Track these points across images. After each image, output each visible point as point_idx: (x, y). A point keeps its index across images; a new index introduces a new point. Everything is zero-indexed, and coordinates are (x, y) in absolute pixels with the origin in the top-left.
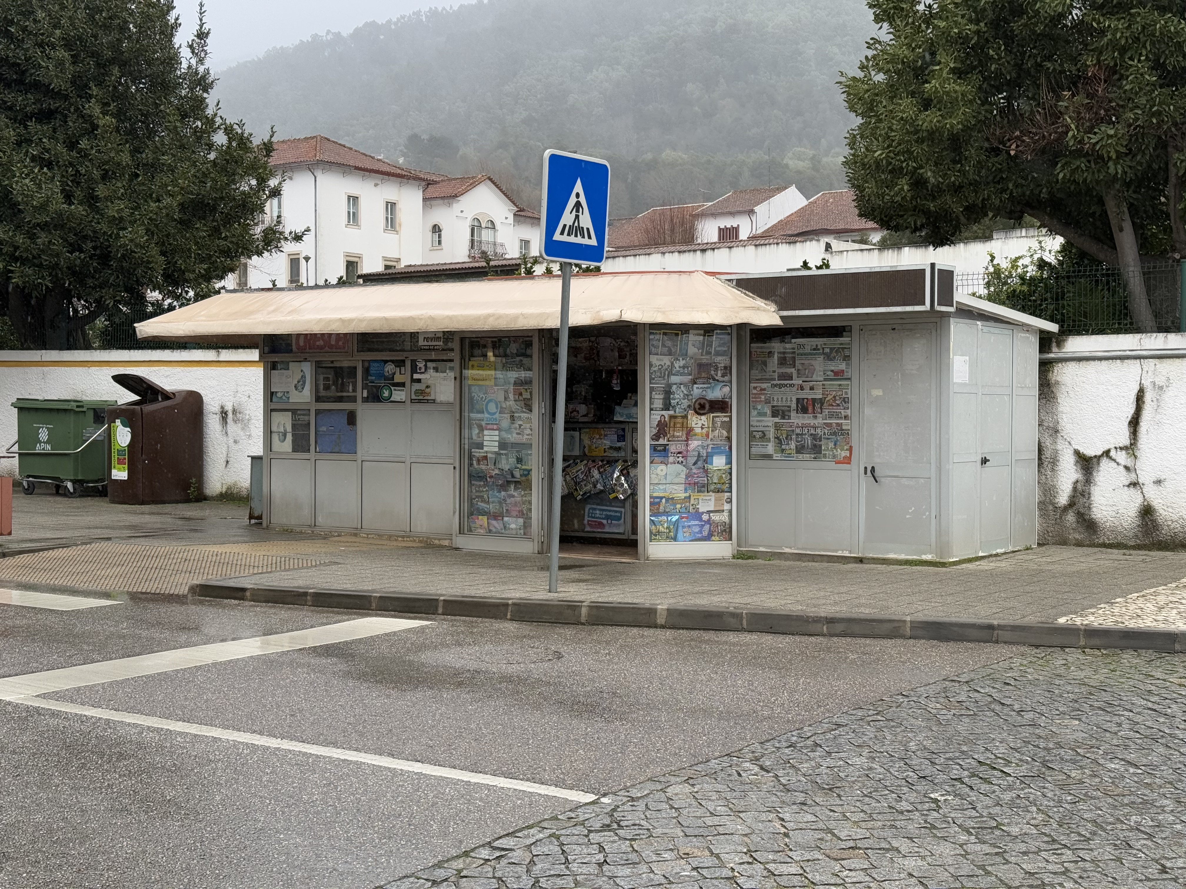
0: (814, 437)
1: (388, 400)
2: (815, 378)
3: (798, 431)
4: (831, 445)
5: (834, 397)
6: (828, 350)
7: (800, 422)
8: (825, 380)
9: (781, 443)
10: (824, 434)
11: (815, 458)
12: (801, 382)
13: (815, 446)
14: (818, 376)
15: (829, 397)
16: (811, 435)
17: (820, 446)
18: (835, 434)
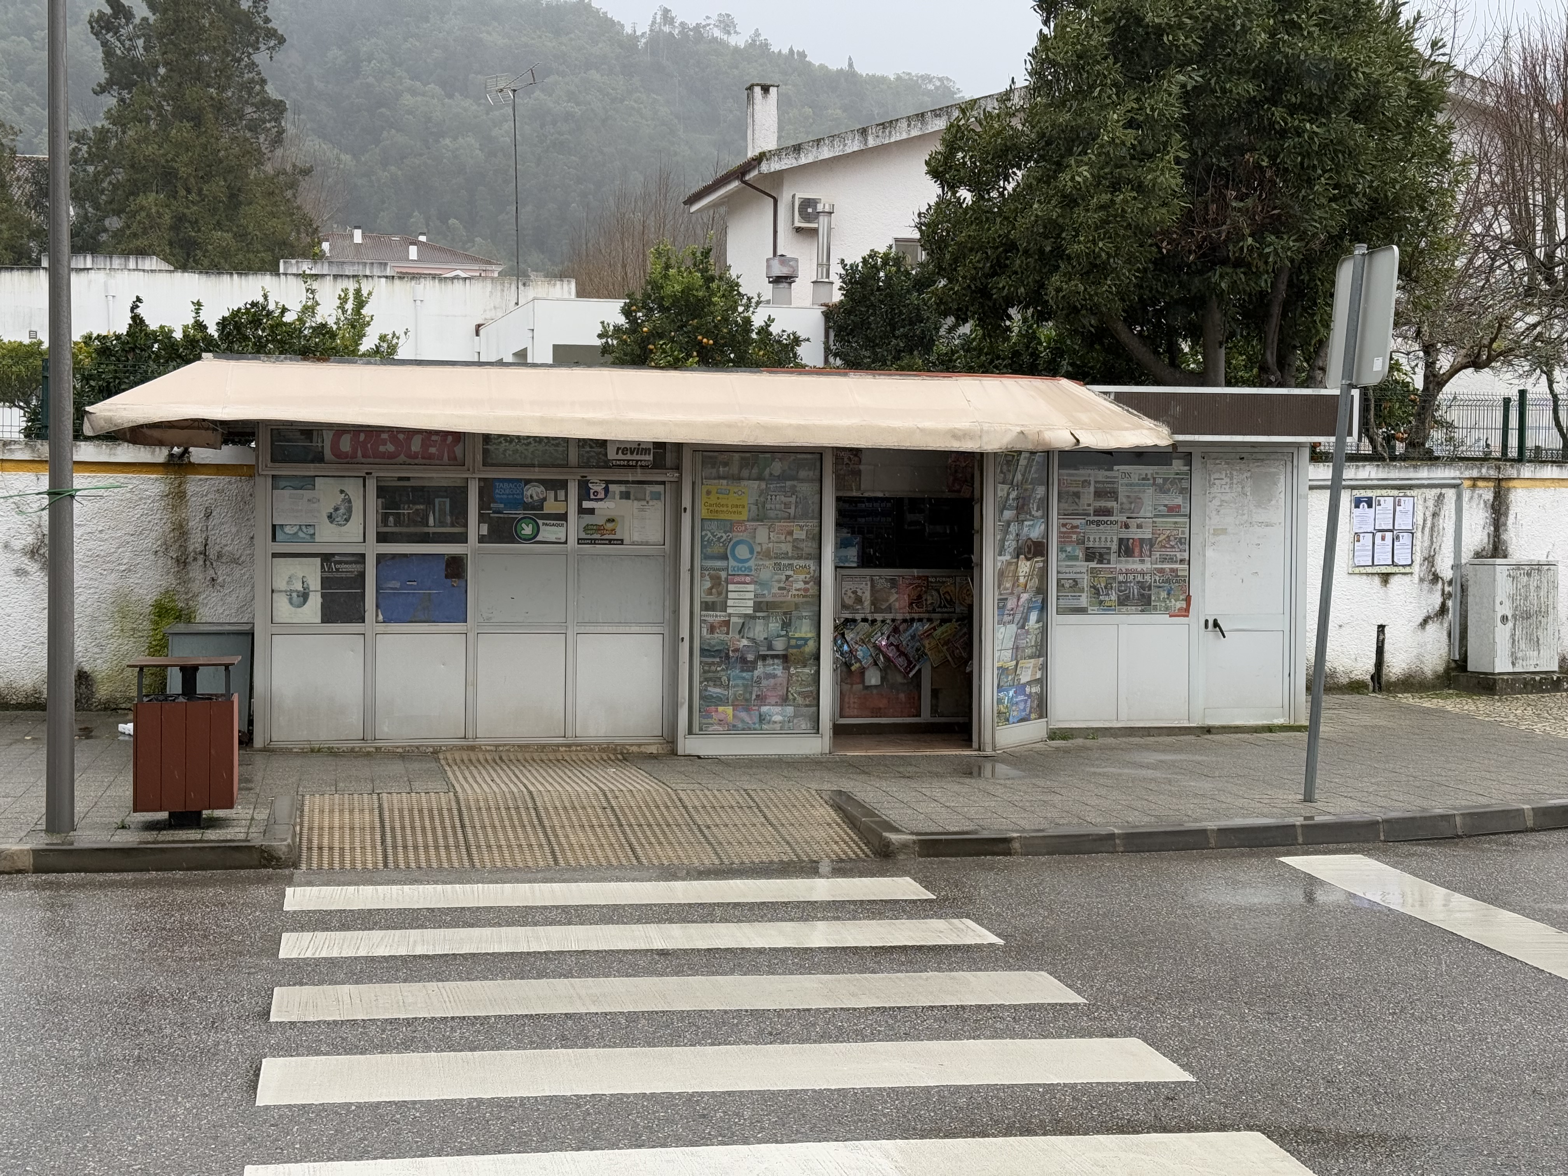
0: (1142, 585)
1: (531, 539)
2: (1142, 514)
3: (1121, 578)
4: (1164, 595)
5: (1168, 537)
6: (1161, 481)
7: (1123, 566)
8: (1156, 516)
9: (1098, 594)
10: (1155, 581)
11: (1142, 611)
12: (1125, 519)
13: (1143, 595)
14: (1147, 510)
15: (1162, 537)
16: (1138, 582)
17: (1150, 596)
18: (1168, 581)
